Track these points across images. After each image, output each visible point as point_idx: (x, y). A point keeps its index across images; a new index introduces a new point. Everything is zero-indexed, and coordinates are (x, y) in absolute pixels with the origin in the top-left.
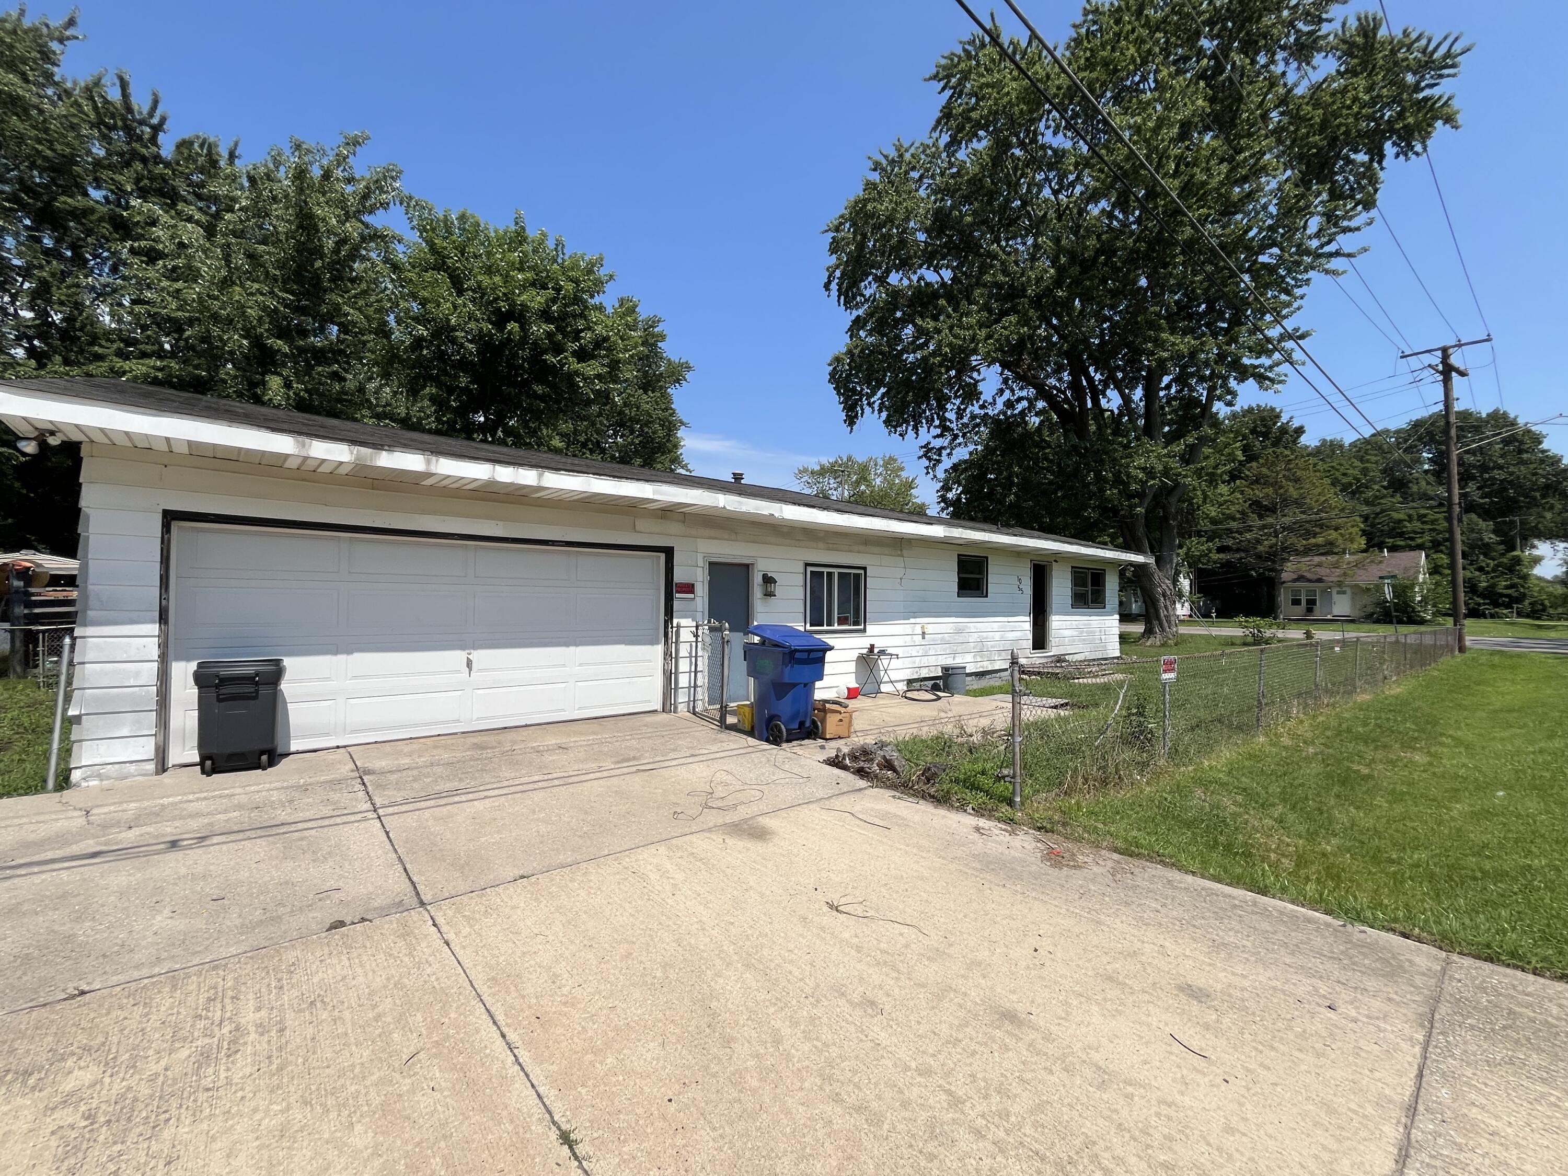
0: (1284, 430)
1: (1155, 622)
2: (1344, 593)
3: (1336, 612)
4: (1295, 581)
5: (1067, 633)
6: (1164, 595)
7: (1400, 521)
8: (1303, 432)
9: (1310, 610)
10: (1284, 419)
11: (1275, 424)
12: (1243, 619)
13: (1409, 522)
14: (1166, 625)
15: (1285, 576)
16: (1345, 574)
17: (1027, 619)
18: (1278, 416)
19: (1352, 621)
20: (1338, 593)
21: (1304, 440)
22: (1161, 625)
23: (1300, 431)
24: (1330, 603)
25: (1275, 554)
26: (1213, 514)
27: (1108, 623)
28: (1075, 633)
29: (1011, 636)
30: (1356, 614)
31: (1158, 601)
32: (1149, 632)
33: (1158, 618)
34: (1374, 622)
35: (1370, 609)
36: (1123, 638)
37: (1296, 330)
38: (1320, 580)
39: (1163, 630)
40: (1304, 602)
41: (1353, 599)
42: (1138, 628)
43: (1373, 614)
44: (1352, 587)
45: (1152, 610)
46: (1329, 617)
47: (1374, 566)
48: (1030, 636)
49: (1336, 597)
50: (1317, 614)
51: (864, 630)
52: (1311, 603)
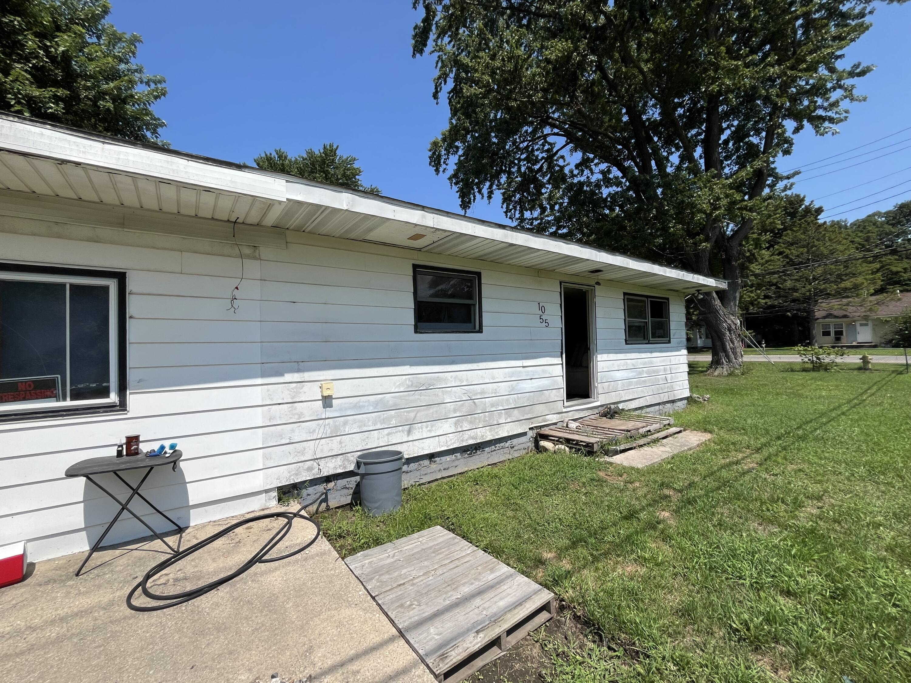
0: (808, 210)
1: (722, 354)
2: (866, 325)
3: (860, 341)
4: (825, 317)
5: (619, 375)
6: (730, 330)
7: (897, 273)
8: (822, 211)
9: (838, 339)
10: (807, 203)
11: (800, 206)
12: (802, 348)
13: (905, 273)
14: (733, 356)
15: (818, 314)
16: (871, 310)
17: (558, 360)
18: (803, 200)
19: (875, 346)
20: (861, 325)
21: (822, 219)
22: (727, 356)
23: (819, 210)
24: (855, 332)
25: (809, 298)
26: (757, 271)
27: (674, 360)
28: (631, 374)
29: (528, 386)
30: (877, 341)
31: (724, 335)
32: (716, 363)
33: (725, 350)
34: (893, 347)
35: (890, 337)
36: (693, 368)
37: (857, 66)
38: (845, 316)
39: (730, 361)
40: (833, 334)
41: (874, 329)
42: (706, 358)
43: (893, 340)
44: (873, 320)
45: (718, 343)
46: (854, 344)
47: (894, 303)
48: (562, 383)
49: (859, 328)
50: (845, 341)
51: (122, 406)
52: (839, 335)
